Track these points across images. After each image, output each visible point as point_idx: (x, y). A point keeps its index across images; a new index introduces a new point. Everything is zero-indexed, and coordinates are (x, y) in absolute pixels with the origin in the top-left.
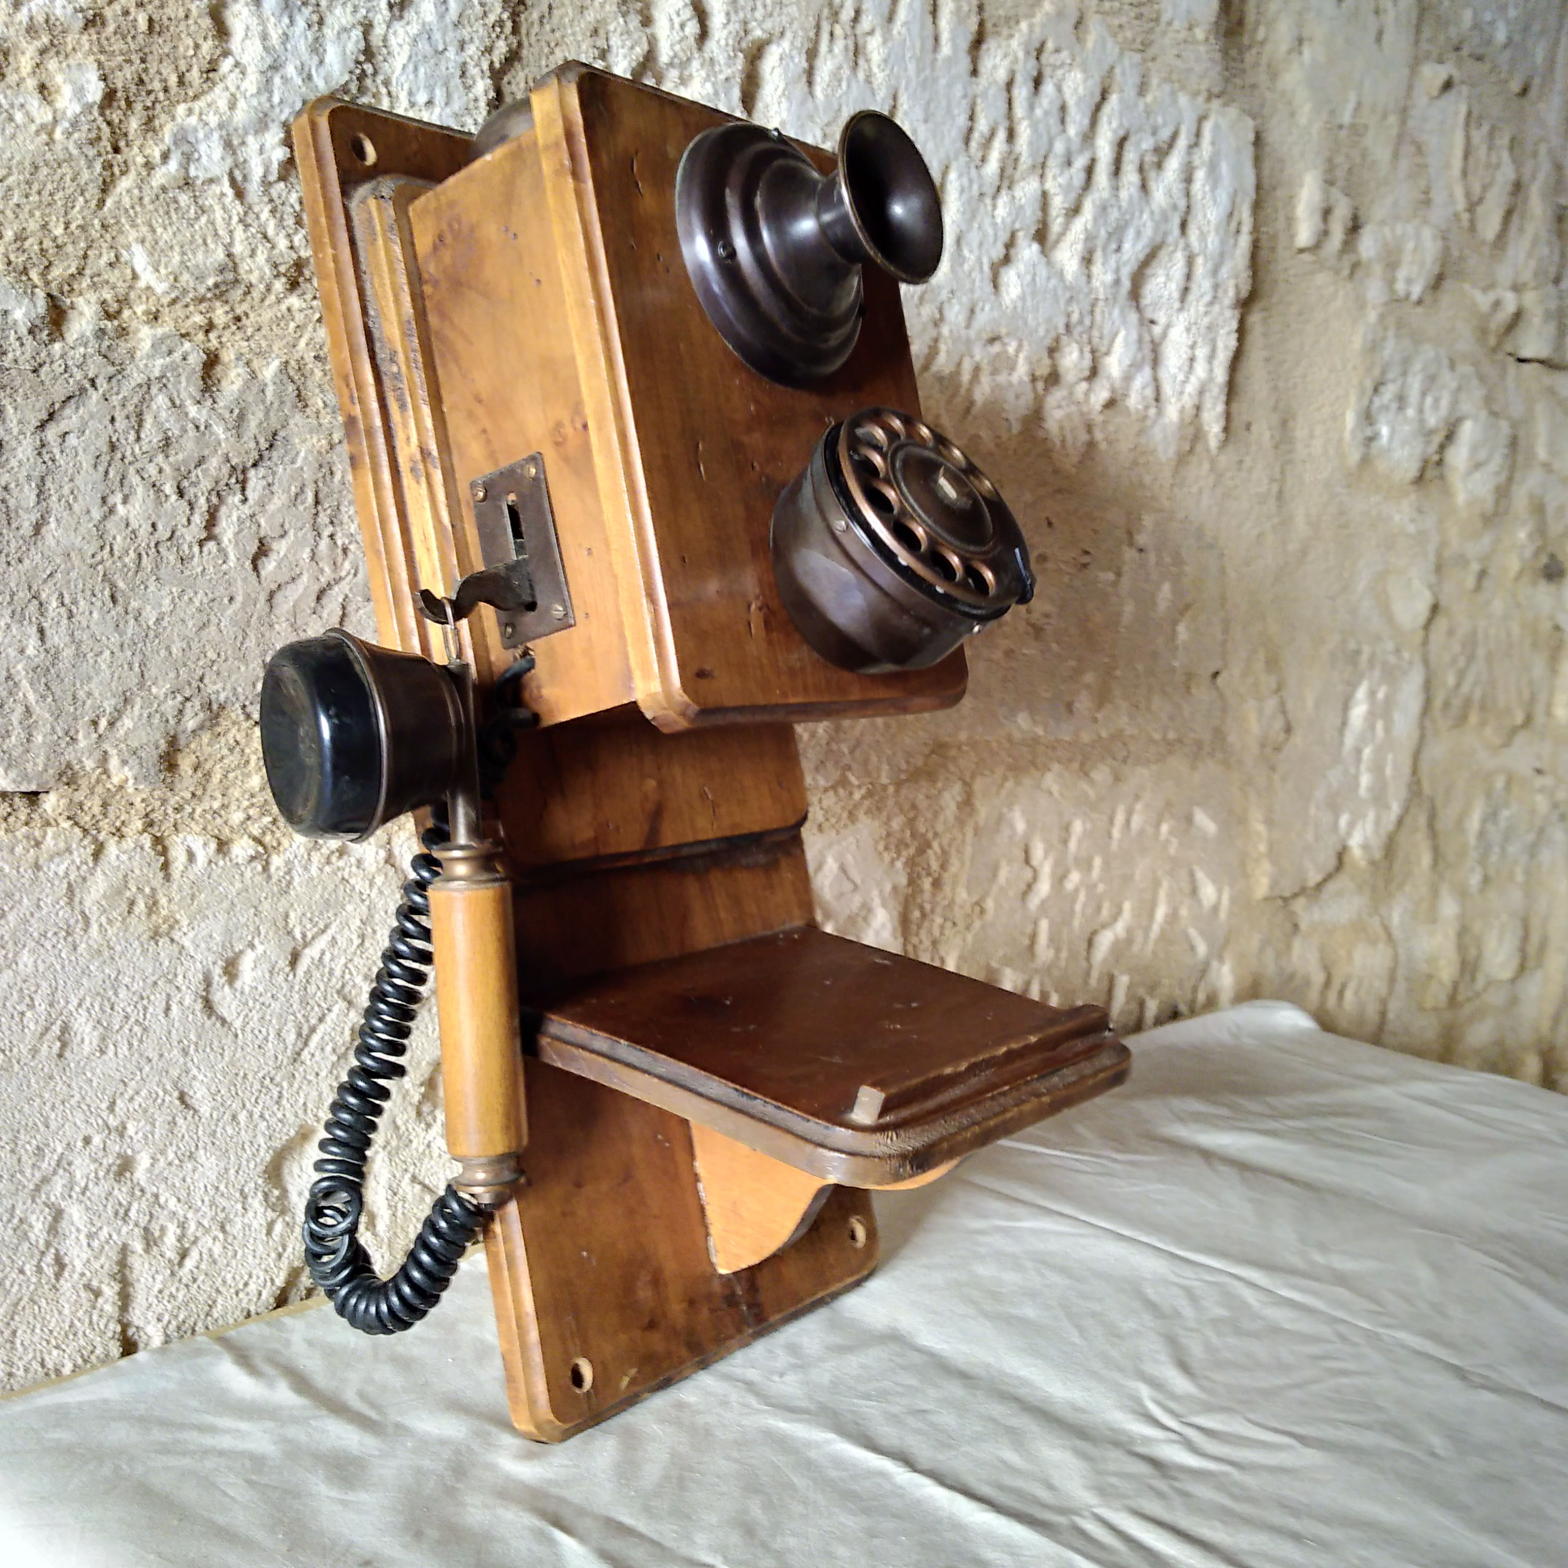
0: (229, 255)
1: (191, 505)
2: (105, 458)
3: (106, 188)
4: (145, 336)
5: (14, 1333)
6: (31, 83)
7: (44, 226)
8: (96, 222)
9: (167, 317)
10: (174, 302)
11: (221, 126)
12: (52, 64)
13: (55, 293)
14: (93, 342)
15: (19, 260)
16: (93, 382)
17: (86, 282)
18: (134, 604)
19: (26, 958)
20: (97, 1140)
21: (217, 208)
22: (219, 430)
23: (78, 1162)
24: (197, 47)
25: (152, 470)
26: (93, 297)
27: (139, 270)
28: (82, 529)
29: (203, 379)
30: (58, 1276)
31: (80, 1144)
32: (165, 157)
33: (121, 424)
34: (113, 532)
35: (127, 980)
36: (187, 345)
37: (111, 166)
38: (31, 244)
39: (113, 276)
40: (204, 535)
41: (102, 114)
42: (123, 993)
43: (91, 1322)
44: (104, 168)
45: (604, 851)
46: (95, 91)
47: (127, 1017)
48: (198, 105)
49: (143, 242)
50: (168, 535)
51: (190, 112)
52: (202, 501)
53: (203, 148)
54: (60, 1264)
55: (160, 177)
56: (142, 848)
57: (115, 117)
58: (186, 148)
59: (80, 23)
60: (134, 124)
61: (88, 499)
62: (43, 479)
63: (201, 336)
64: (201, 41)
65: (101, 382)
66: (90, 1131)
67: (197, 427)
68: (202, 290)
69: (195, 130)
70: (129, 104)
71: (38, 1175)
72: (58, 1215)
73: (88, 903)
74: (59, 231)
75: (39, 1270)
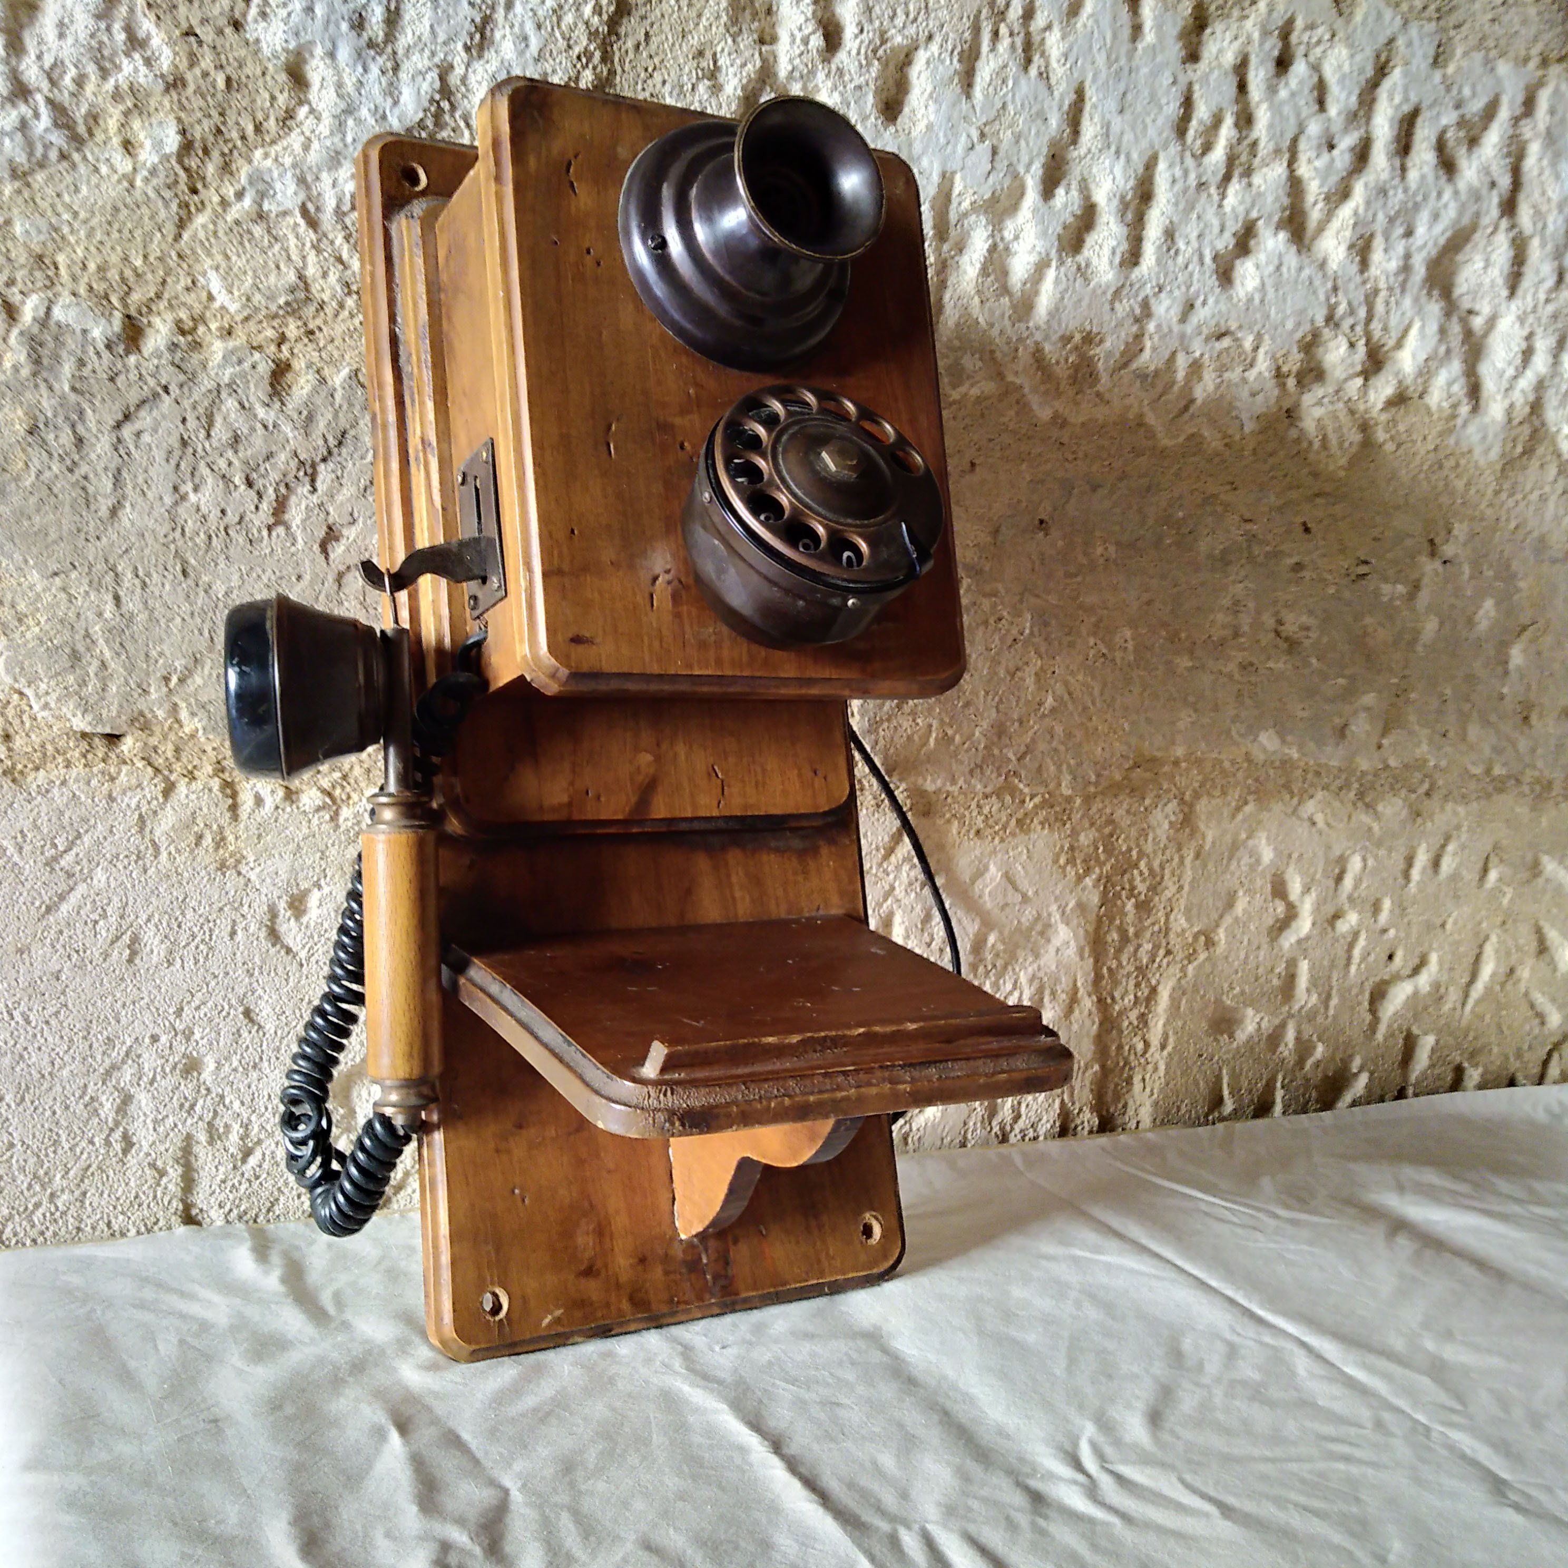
0: (301, 277)
1: (260, 495)
2: (177, 453)
3: (182, 224)
4: (217, 349)
5: (84, 1194)
6: (116, 141)
7: (126, 259)
8: (173, 254)
9: (240, 331)
10: (247, 319)
11: (295, 166)
12: (136, 124)
13: (133, 313)
14: (167, 355)
15: (99, 287)
16: (166, 389)
17: (163, 305)
18: (205, 579)
19: (100, 876)
20: (164, 1039)
21: (291, 237)
22: (287, 429)
23: (146, 1056)
24: (273, 98)
25: (222, 463)
26: (169, 317)
27: (215, 292)
28: (155, 514)
29: (272, 385)
30: (125, 1152)
31: (147, 1040)
32: (240, 195)
33: (192, 423)
34: (184, 516)
35: (193, 904)
36: (257, 356)
37: (187, 206)
38: (113, 275)
39: (190, 299)
40: (271, 521)
41: (180, 162)
42: (189, 914)
43: (155, 1197)
44: (180, 206)
45: (577, 816)
46: (172, 142)
47: (194, 936)
48: (273, 151)
49: (217, 268)
50: (237, 519)
51: (266, 155)
52: (271, 491)
53: (278, 186)
54: (128, 1143)
55: (234, 213)
56: (210, 790)
57: (193, 163)
58: (261, 186)
59: (160, 86)
60: (211, 169)
61: (161, 487)
62: (119, 471)
63: (273, 348)
64: (278, 94)
65: (173, 388)
66: (157, 1031)
67: (265, 427)
68: (274, 308)
69: (270, 170)
70: (206, 151)
71: (108, 1062)
72: (127, 1099)
73: (157, 833)
74: (138, 262)
75: (108, 1143)
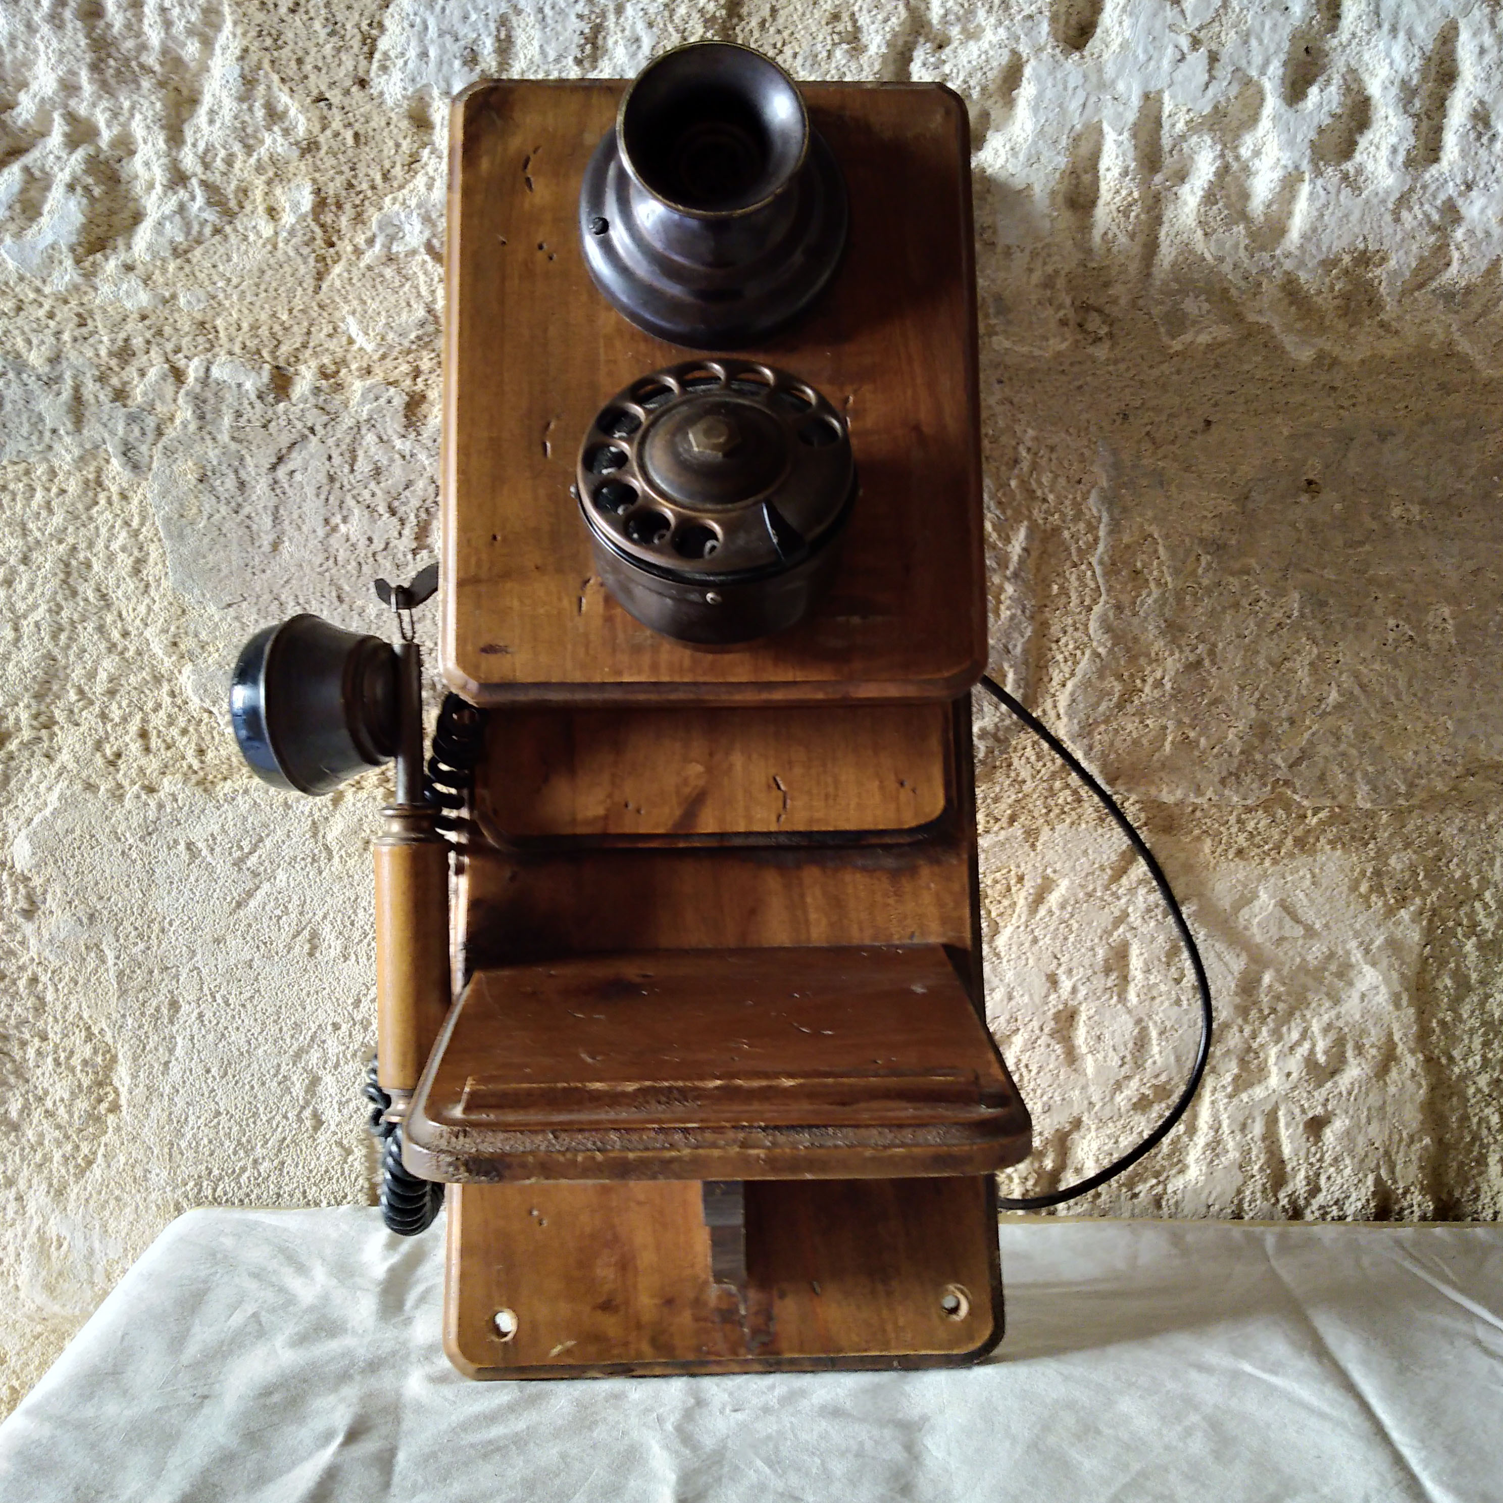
0: (430, 311)
1: (402, 522)
2: (326, 488)
3: (320, 277)
4: (357, 386)
5: (283, 1163)
6: (261, 209)
7: (274, 315)
8: (314, 304)
9: (378, 370)
10: (383, 357)
11: (419, 206)
12: (278, 191)
13: (282, 364)
14: (312, 400)
15: (252, 344)
16: (312, 430)
17: (309, 352)
18: (359, 603)
19: (281, 875)
20: (344, 1027)
21: (420, 274)
22: (422, 457)
23: (329, 1042)
24: (398, 145)
25: (366, 494)
26: (313, 364)
27: (354, 336)
28: (310, 545)
29: (406, 416)
30: (316, 1129)
31: (330, 1028)
32: (371, 242)
33: (337, 460)
34: (336, 546)
35: (364, 904)
36: (392, 390)
37: (324, 259)
38: (264, 331)
39: (332, 345)
40: (414, 545)
41: (316, 220)
42: (361, 912)
43: (343, 1173)
44: (317, 261)
46: (307, 201)
47: (366, 935)
48: (400, 195)
49: (354, 313)
50: (382, 546)
51: (395, 200)
52: (412, 517)
53: (407, 228)
54: (318, 1122)
55: (368, 258)
56: (374, 799)
57: (328, 218)
58: (391, 230)
59: (295, 153)
60: (344, 222)
61: (314, 522)
62: (276, 508)
63: (408, 382)
64: (401, 140)
65: (318, 428)
66: (338, 1020)
67: (404, 457)
68: (406, 343)
69: (398, 214)
70: (339, 206)
71: (295, 1046)
72: (315, 1081)
73: (329, 838)
74: (285, 317)
75: (300, 1120)
